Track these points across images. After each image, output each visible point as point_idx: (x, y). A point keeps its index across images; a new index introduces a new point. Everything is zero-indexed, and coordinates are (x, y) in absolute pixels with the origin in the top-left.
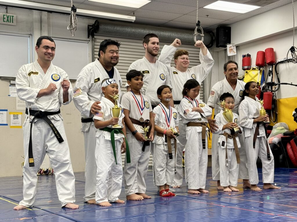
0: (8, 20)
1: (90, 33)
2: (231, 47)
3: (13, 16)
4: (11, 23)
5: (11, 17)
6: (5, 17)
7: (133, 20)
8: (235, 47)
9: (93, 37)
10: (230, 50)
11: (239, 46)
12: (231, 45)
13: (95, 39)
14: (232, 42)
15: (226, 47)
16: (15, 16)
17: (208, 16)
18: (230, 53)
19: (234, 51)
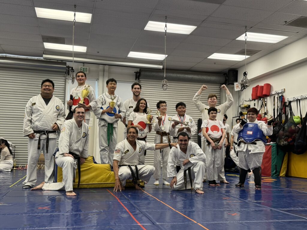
1: (137, 77)
2: (237, 84)
3: (87, 68)
5: (86, 69)
6: (82, 69)
8: (240, 85)
9: (139, 79)
10: (236, 86)
12: (237, 83)
13: (140, 81)
14: (238, 81)
15: (233, 84)
16: (88, 68)
17: (215, 63)
18: (237, 89)
19: (239, 88)
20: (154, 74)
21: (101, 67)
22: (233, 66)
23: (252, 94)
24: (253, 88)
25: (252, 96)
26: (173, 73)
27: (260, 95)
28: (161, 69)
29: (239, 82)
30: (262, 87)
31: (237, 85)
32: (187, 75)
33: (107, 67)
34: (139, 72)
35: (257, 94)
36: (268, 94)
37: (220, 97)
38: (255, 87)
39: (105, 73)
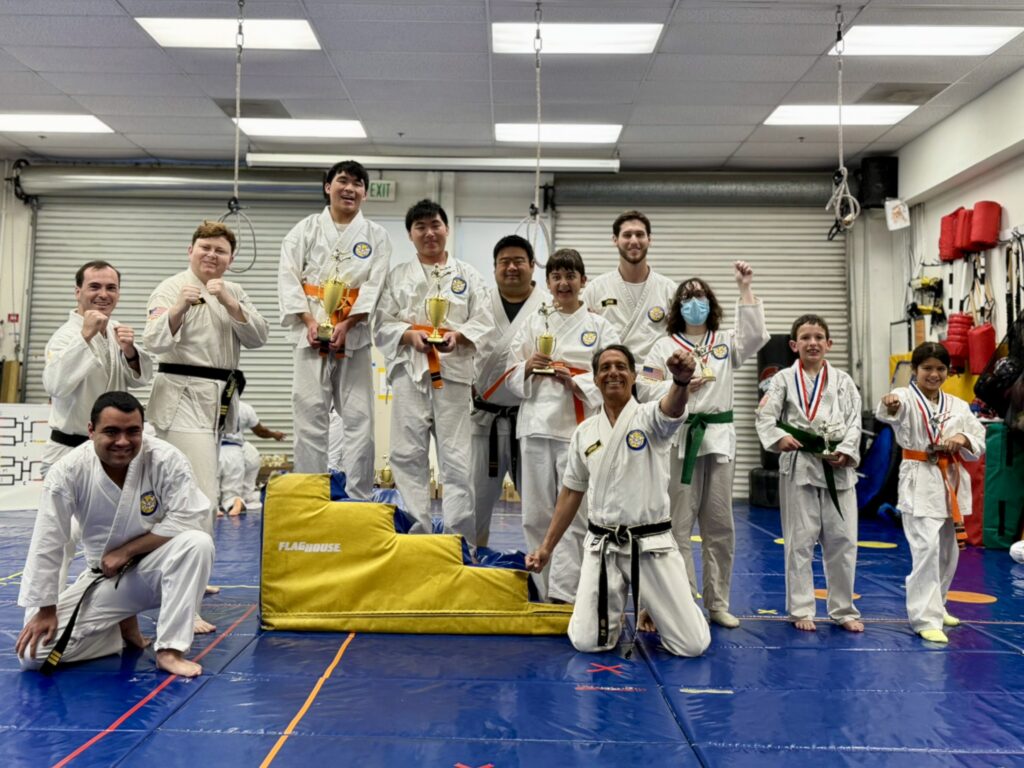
0: (379, 193)
1: (549, 201)
2: (897, 207)
3: (388, 185)
4: (385, 198)
5: (385, 187)
7: (613, 168)
8: (907, 209)
9: (553, 207)
10: (894, 214)
11: (924, 203)
12: (897, 202)
13: (557, 212)
14: (900, 194)
15: (882, 206)
16: (392, 184)
17: (802, 138)
18: (895, 222)
19: (903, 218)
20: (599, 188)
21: (432, 178)
22: (874, 142)
23: (941, 242)
24: (944, 220)
25: (940, 248)
26: (665, 180)
27: (964, 244)
28: (613, 173)
29: (901, 199)
30: (970, 214)
31: (895, 211)
32: (715, 184)
33: (449, 178)
34: (551, 184)
35: (954, 239)
36: (989, 240)
37: (844, 255)
38: (951, 216)
39: (444, 194)
